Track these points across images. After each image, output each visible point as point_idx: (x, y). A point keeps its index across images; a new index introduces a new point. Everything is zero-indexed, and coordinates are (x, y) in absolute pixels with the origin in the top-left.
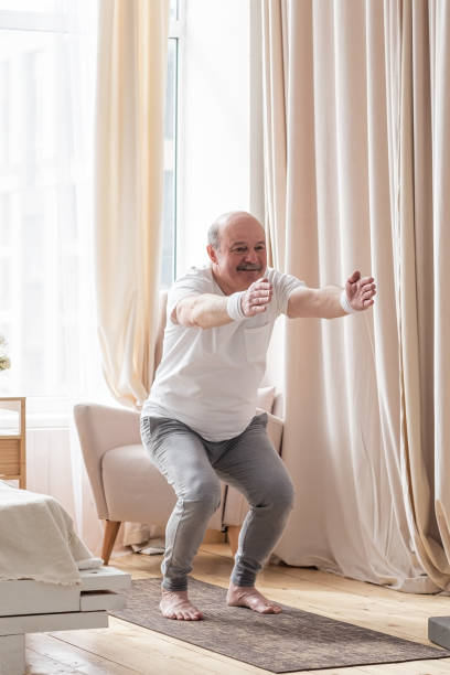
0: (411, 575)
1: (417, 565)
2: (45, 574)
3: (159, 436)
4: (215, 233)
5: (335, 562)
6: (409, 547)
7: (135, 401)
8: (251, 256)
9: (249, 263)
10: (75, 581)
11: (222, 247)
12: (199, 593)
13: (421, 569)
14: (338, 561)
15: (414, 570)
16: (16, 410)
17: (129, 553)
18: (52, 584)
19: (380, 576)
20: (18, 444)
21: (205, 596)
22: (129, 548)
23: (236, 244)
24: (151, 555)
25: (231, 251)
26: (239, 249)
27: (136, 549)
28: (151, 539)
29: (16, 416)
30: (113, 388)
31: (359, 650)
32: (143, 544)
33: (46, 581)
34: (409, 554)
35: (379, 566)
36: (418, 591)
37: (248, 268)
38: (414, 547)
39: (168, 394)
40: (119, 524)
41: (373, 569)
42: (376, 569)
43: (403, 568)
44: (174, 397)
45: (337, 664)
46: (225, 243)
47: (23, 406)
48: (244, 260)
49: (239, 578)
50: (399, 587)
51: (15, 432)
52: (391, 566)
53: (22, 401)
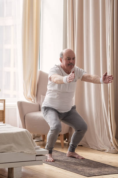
0: (110, 148)
1: (112, 146)
2: (27, 151)
4: (62, 54)
5: (88, 144)
6: (110, 141)
7: (32, 100)
10: (35, 152)
11: (64, 59)
12: (55, 153)
13: (113, 147)
14: (89, 144)
16: (2, 103)
18: (29, 153)
19: (101, 149)
20: (3, 112)
21: (57, 154)
26: (68, 59)
29: (2, 104)
30: (25, 96)
31: (105, 170)
33: (27, 152)
34: (110, 143)
35: (101, 146)
36: (112, 152)
37: (71, 64)
38: (112, 141)
41: (99, 146)
42: (100, 146)
43: (108, 146)
45: (102, 174)
47: (5, 102)
48: (70, 62)
49: (71, 150)
50: (107, 151)
51: (2, 109)
52: (105, 146)
53: (4, 100)
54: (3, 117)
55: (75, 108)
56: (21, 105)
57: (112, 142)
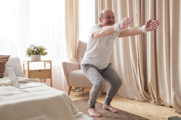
1: (141, 95)
3: (87, 68)
4: (102, 14)
6: (139, 92)
8: (112, 19)
9: (111, 21)
11: (104, 17)
15: (140, 97)
17: (73, 91)
19: (131, 97)
20: (50, 71)
22: (73, 90)
23: (108, 16)
24: (77, 91)
25: (107, 18)
26: (109, 18)
27: (74, 90)
28: (77, 88)
29: (49, 65)
32: (76, 89)
34: (138, 93)
36: (141, 101)
37: (111, 22)
39: (89, 57)
40: (72, 87)
41: (129, 96)
43: (137, 96)
44: (90, 58)
46: (105, 16)
48: (110, 20)
50: (137, 100)
51: (49, 68)
52: (134, 95)
53: (51, 61)
54: (50, 75)
55: (111, 65)
56: (65, 65)
57: (140, 93)
